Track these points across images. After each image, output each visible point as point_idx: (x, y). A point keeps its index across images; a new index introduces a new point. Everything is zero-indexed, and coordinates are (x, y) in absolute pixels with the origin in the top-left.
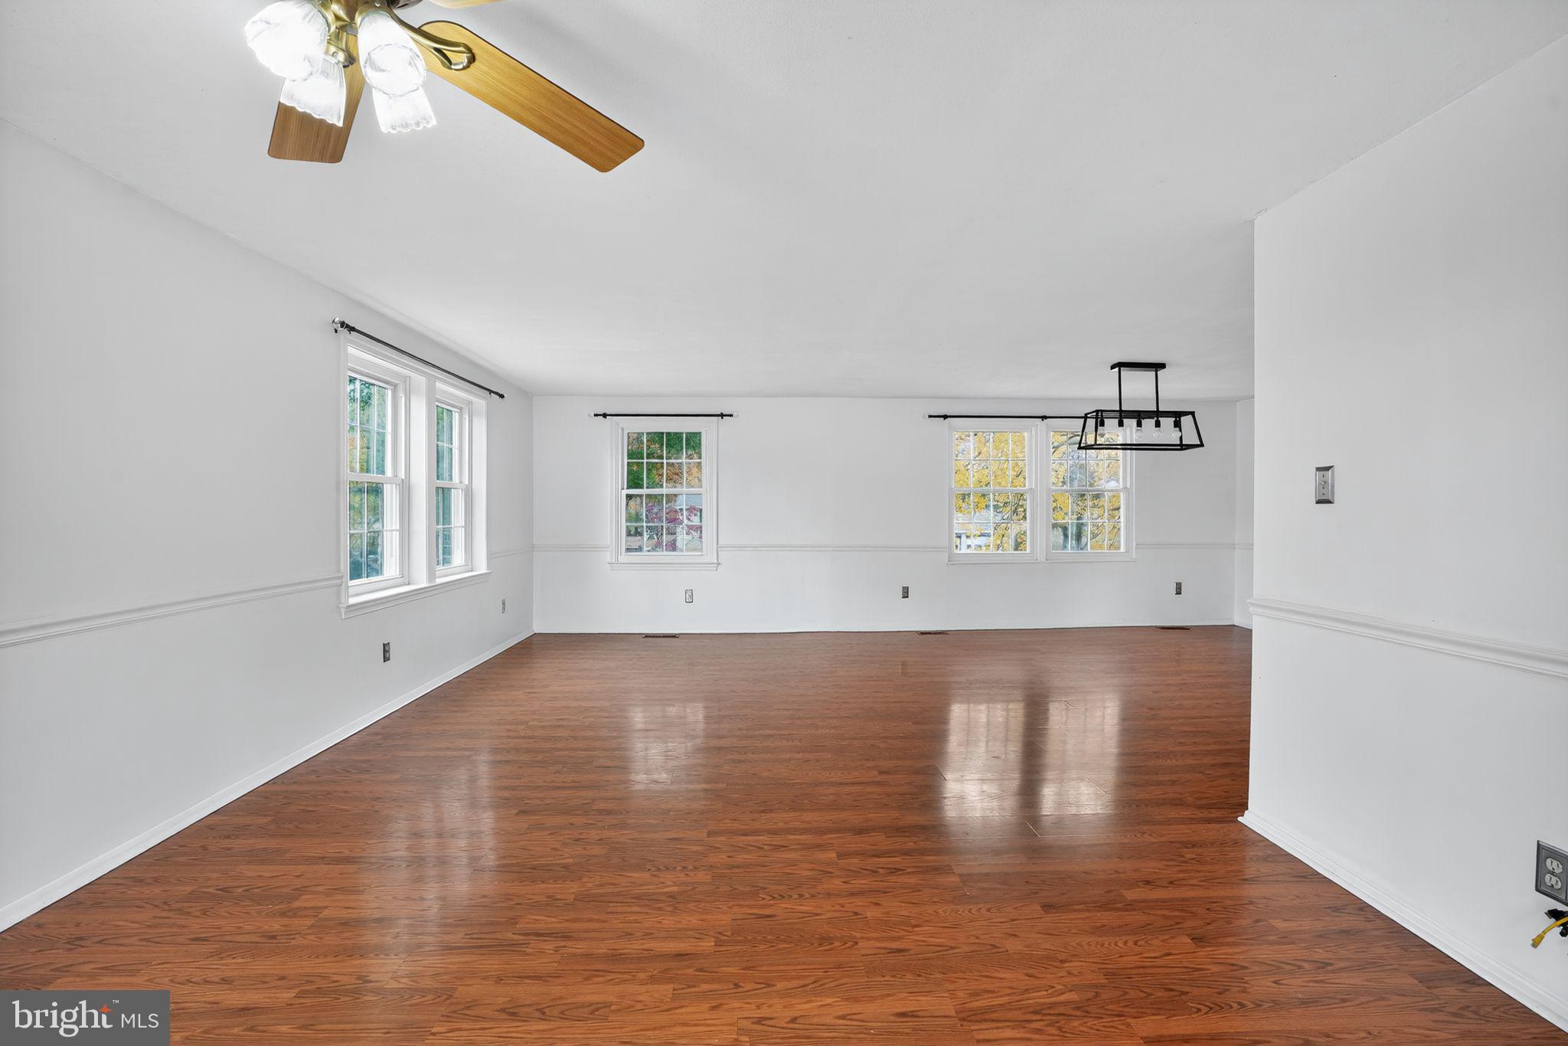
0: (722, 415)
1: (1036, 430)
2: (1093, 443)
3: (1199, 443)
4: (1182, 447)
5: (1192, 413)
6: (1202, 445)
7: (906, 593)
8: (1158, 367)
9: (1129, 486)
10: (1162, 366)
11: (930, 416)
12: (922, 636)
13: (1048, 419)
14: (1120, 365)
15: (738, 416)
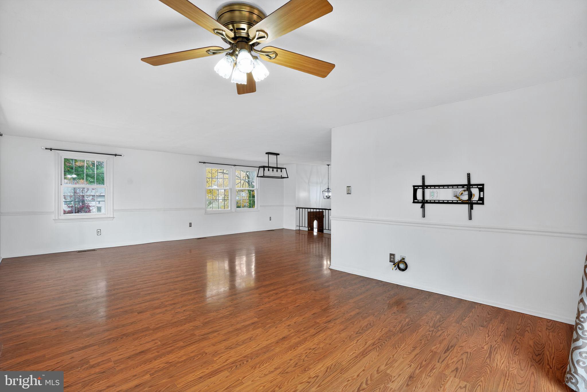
0: (116, 155)
1: (232, 169)
2: (263, 175)
3: (287, 177)
4: (282, 178)
5: (286, 168)
6: (288, 177)
7: (190, 225)
8: (277, 154)
9: (257, 188)
10: (279, 154)
11: (200, 162)
12: (198, 240)
13: (236, 166)
14: (268, 153)
15: (124, 156)
